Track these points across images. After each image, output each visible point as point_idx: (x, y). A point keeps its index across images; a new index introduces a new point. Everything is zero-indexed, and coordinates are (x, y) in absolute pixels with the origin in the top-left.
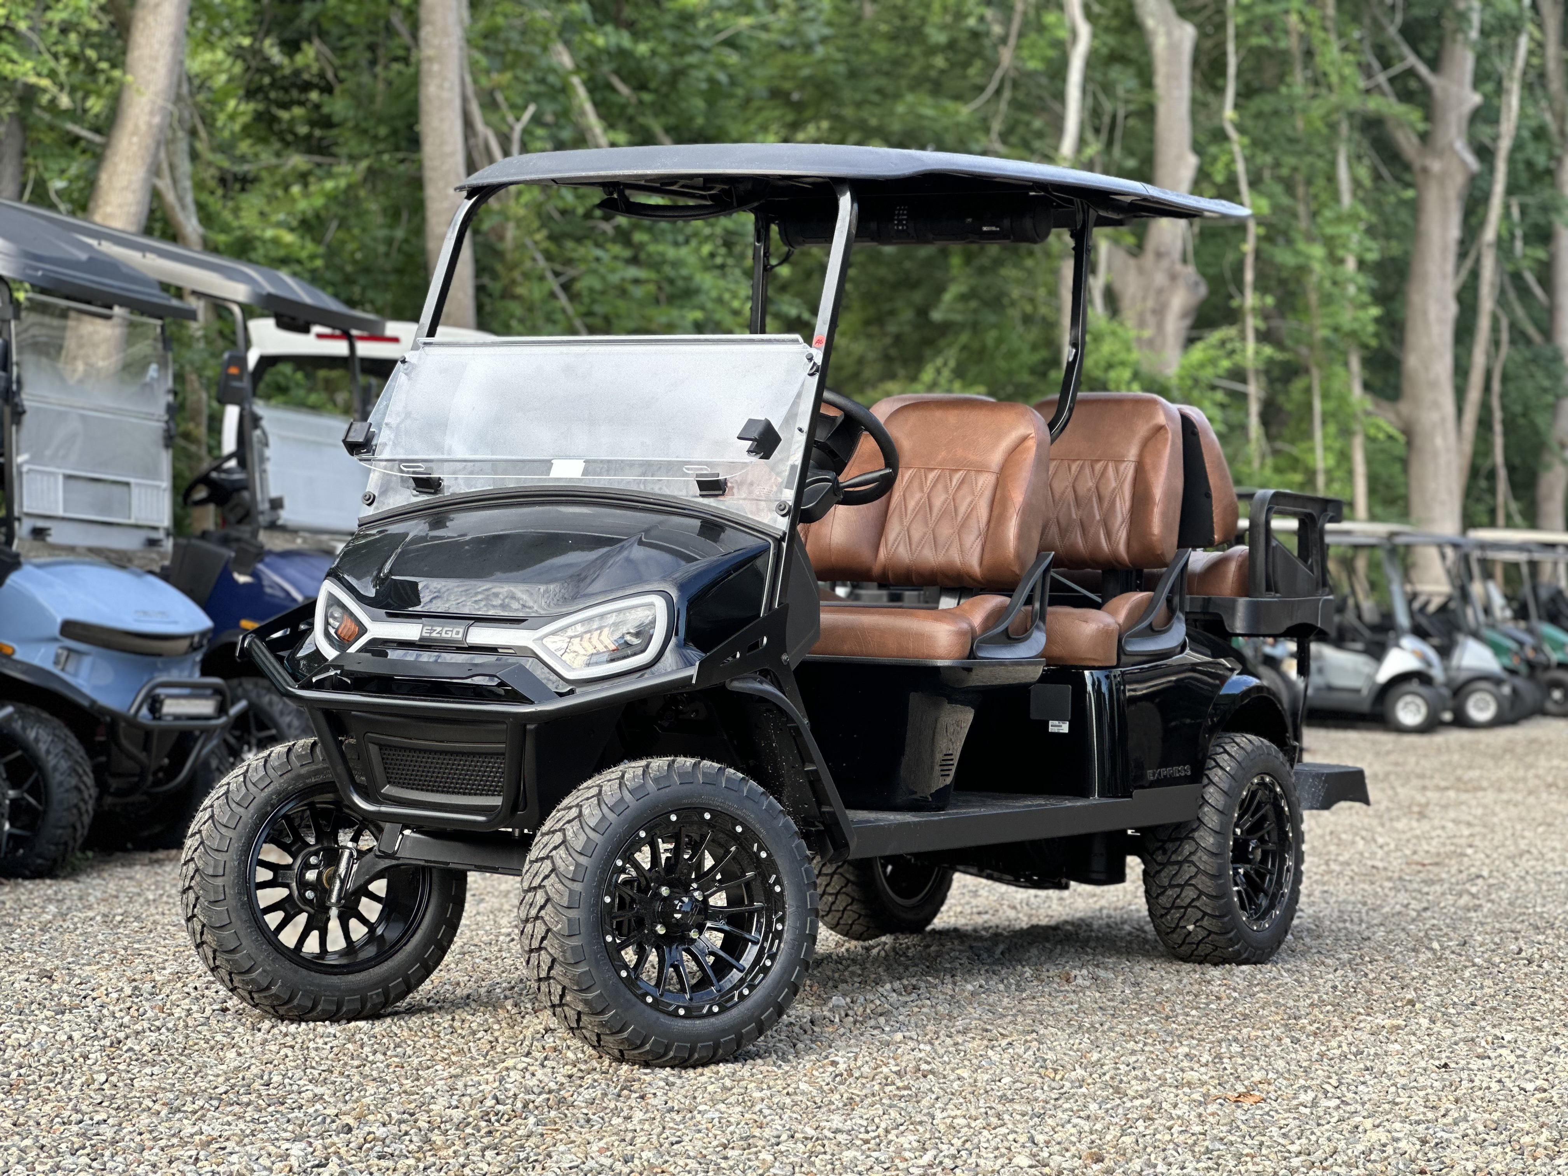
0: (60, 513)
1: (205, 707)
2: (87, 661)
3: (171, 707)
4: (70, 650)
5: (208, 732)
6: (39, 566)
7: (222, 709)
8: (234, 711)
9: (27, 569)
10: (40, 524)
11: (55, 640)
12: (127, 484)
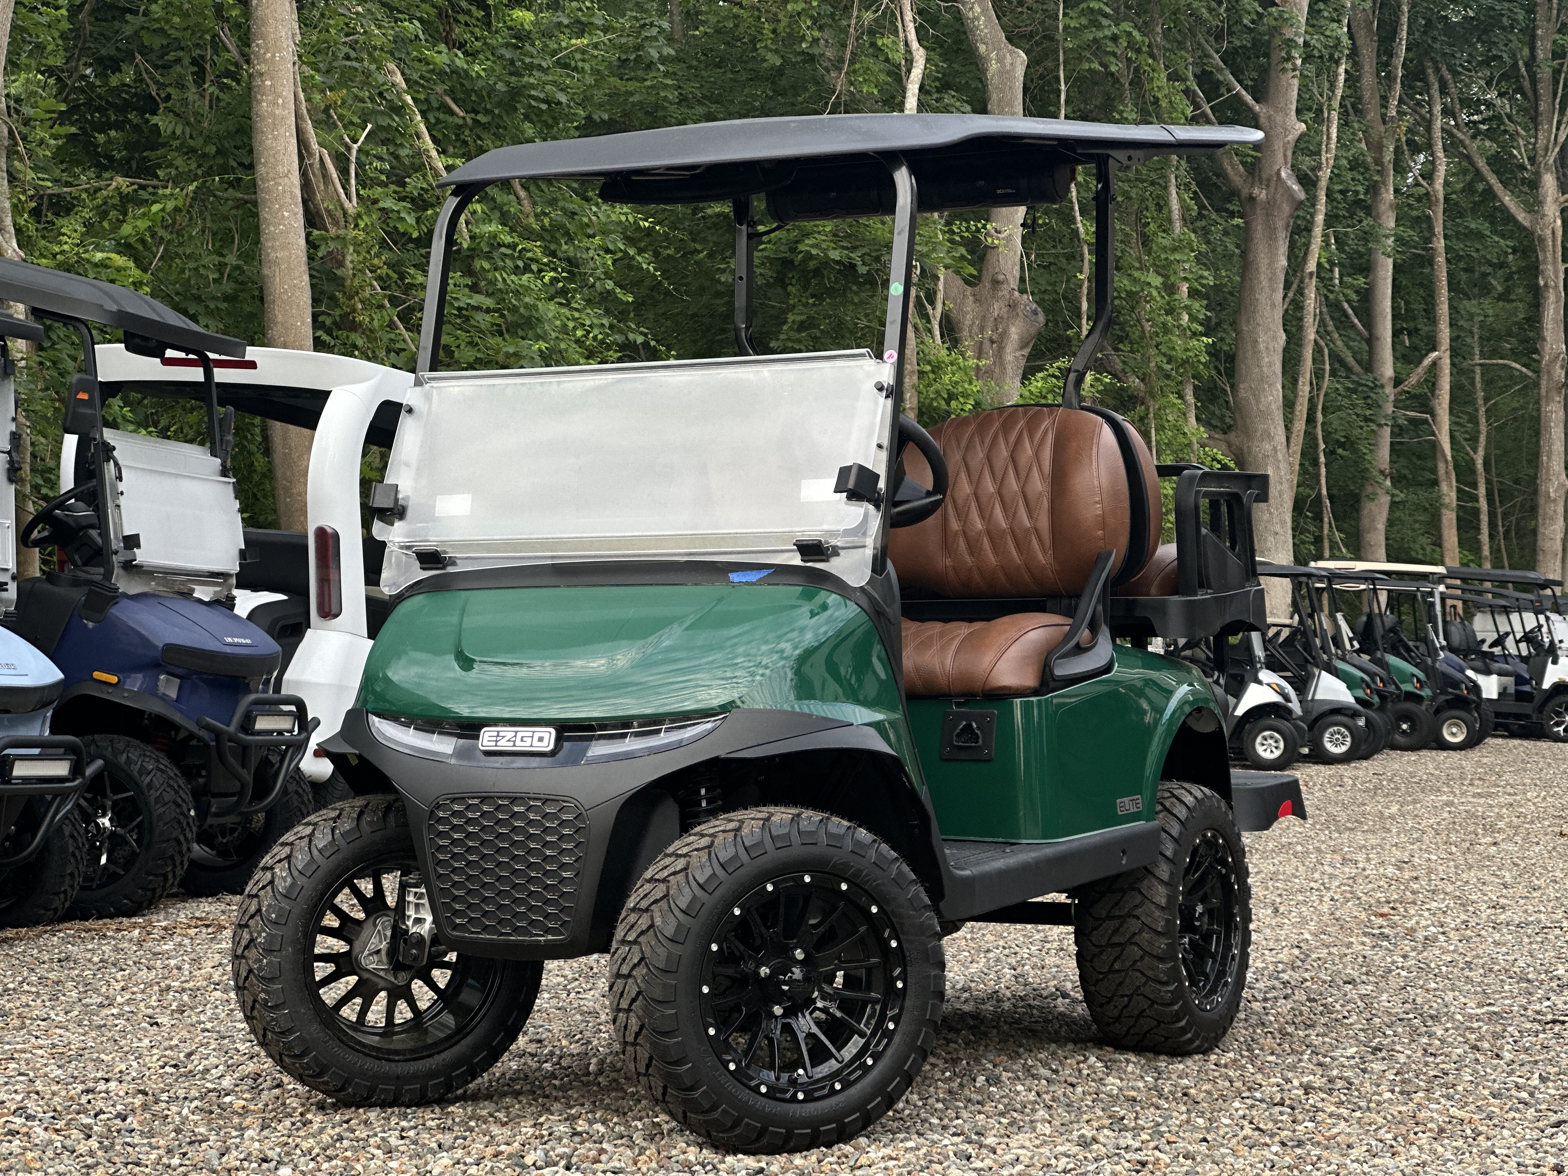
1: (61, 769)
3: (21, 770)
5: (64, 795)
7: (76, 770)
8: (89, 771)
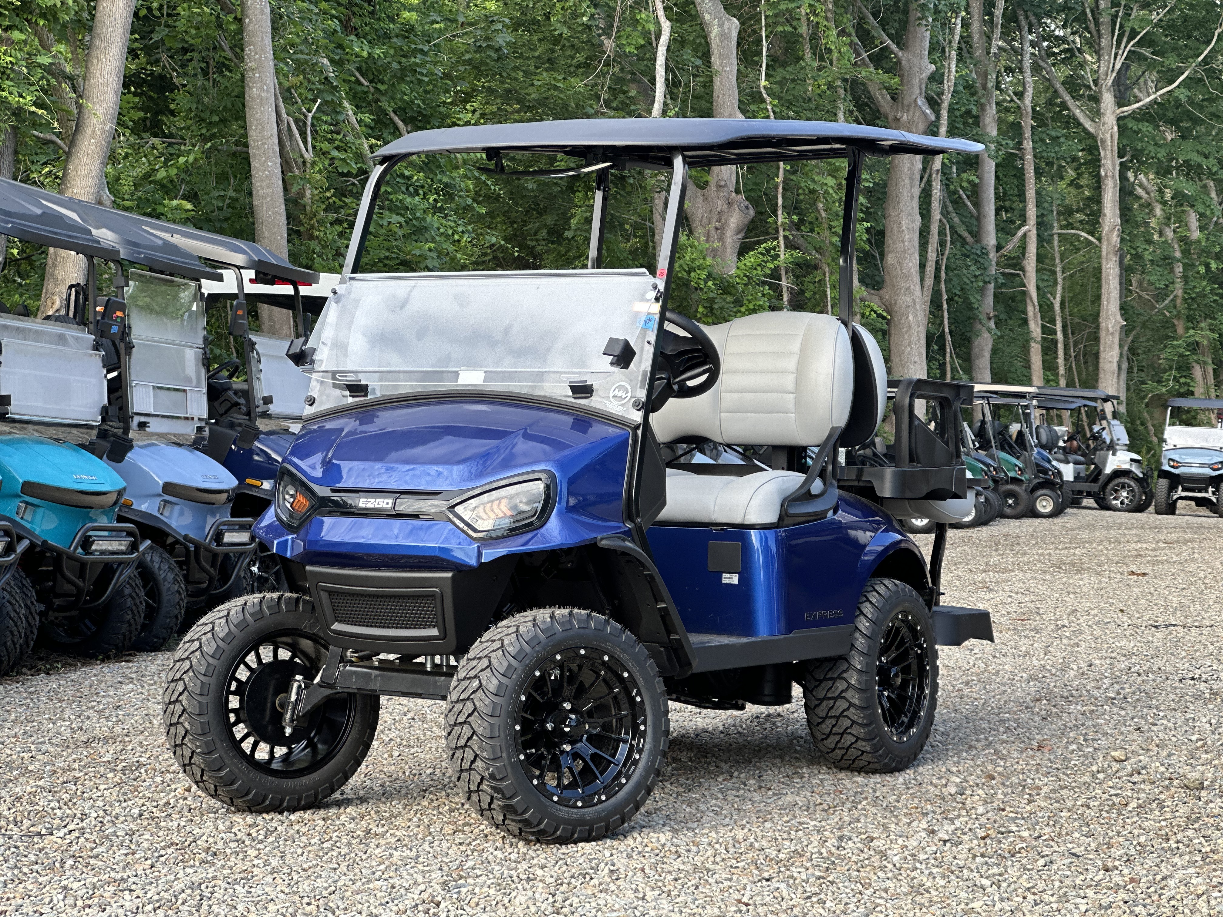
0: (153, 412)
1: (244, 537)
2: (177, 508)
3: (229, 537)
4: (166, 502)
6: (142, 447)
9: (136, 449)
10: (143, 419)
11: (160, 495)
12: (184, 391)
